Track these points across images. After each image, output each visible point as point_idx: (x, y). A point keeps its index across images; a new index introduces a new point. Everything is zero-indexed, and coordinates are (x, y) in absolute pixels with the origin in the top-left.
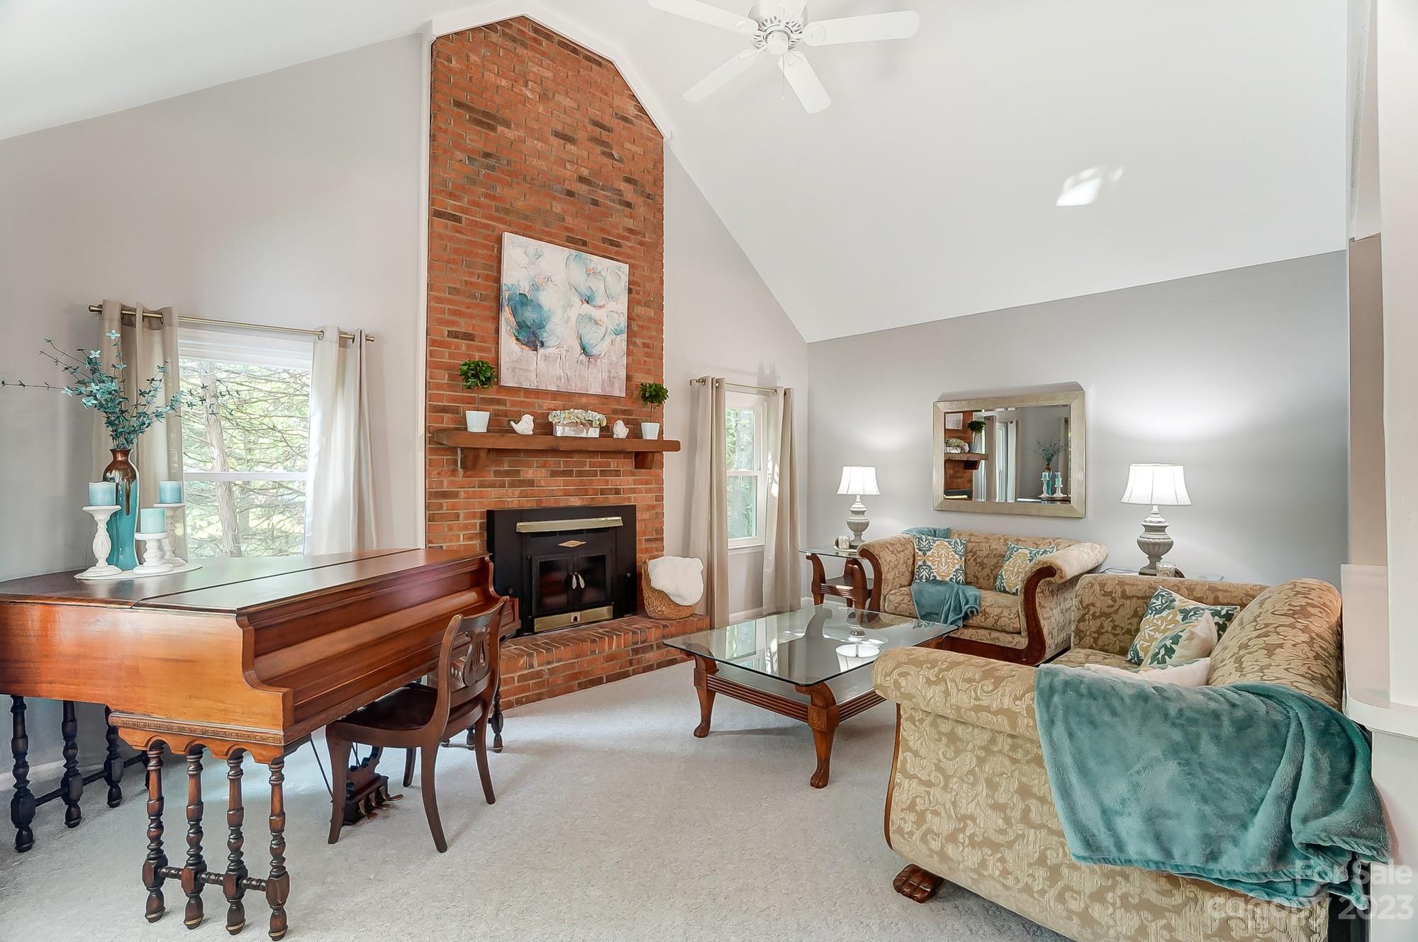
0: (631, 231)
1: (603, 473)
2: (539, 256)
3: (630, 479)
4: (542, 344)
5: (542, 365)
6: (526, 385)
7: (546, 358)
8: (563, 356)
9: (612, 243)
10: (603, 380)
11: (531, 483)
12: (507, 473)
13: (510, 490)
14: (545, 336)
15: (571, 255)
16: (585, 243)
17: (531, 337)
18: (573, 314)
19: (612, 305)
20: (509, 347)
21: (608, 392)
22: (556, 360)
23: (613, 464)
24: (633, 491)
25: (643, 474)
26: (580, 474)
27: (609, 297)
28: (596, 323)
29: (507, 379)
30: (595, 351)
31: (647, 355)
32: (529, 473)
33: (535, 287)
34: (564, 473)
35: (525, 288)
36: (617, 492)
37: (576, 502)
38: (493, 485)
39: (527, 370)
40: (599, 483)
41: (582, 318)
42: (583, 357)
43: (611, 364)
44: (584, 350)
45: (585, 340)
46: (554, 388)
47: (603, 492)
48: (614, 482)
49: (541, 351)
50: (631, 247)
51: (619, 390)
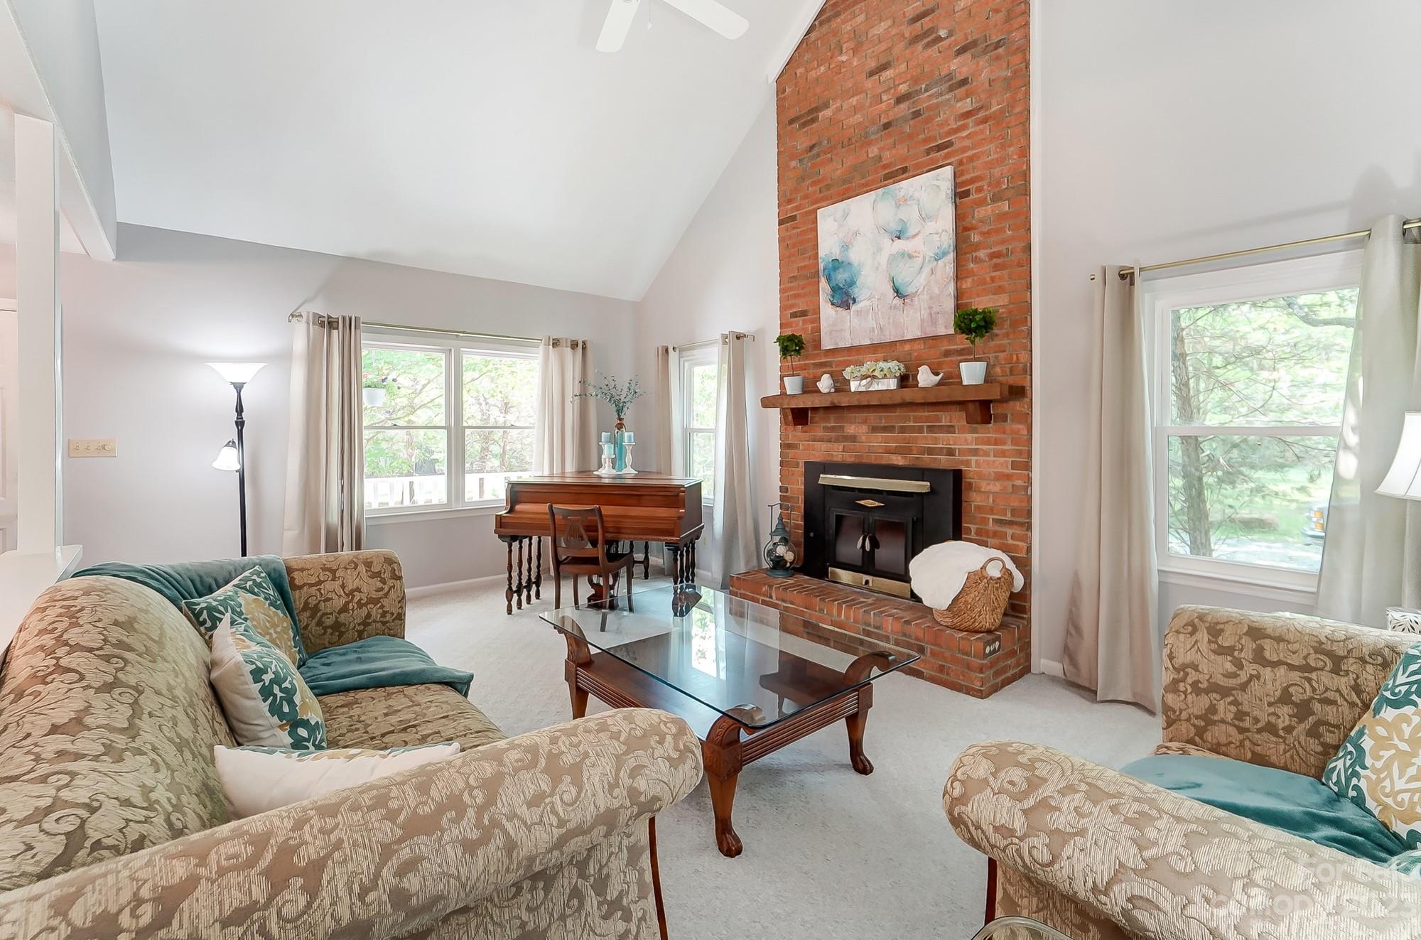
0: (968, 114)
1: (931, 429)
2: (846, 215)
3: (969, 436)
4: (854, 301)
5: (855, 322)
6: (842, 345)
7: (858, 313)
8: (875, 308)
9: (939, 148)
10: (922, 321)
11: (853, 439)
12: (833, 429)
13: (836, 444)
14: (856, 292)
15: (878, 196)
16: (904, 170)
17: (844, 298)
18: (883, 259)
19: (931, 227)
20: (828, 313)
21: (931, 332)
22: (868, 312)
23: (945, 418)
24: (975, 452)
25: (990, 431)
26: (903, 430)
27: (924, 218)
28: (910, 257)
29: (827, 344)
30: (910, 290)
31: (996, 267)
32: (851, 429)
33: (845, 247)
34: (886, 429)
35: (836, 254)
36: (951, 452)
37: (898, 460)
38: (821, 440)
39: (842, 330)
40: (925, 440)
41: (893, 259)
42: (898, 301)
43: (931, 298)
44: (897, 292)
45: (898, 282)
46: (868, 342)
47: (930, 451)
48: (943, 440)
49: (854, 308)
50: (968, 137)
51: (945, 326)
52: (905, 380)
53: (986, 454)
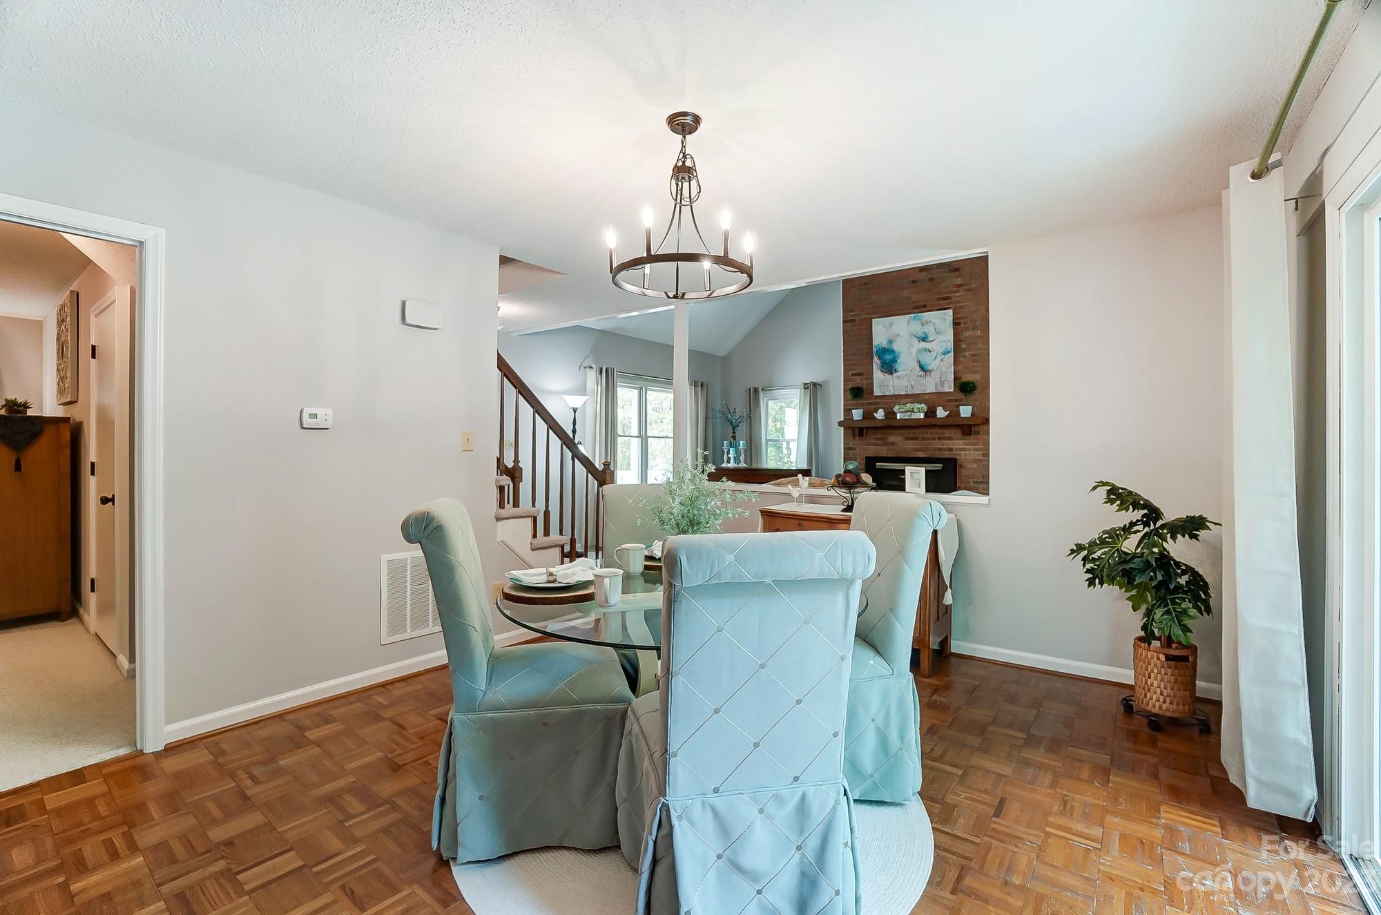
0: (959, 286)
1: (940, 438)
2: (891, 325)
3: (961, 442)
4: (896, 371)
5: (896, 381)
6: (887, 394)
7: (898, 377)
8: (909, 375)
9: (944, 299)
10: (936, 384)
11: (893, 444)
12: (880, 439)
13: (882, 447)
14: (897, 366)
15: (911, 317)
16: (925, 306)
17: (889, 368)
18: (914, 351)
19: (941, 338)
20: (878, 375)
21: (940, 390)
22: (904, 377)
23: (947, 433)
24: (963, 449)
25: (972, 439)
26: (923, 439)
27: (938, 333)
28: (930, 351)
29: (877, 392)
30: (929, 368)
31: (974, 361)
32: (892, 439)
33: (890, 342)
34: (913, 439)
35: (885, 344)
36: (951, 450)
37: (921, 455)
38: (873, 445)
39: (887, 386)
40: (937, 444)
41: (919, 351)
42: (922, 373)
43: (941, 373)
44: (922, 368)
45: (923, 362)
46: (904, 393)
47: (940, 449)
48: (947, 444)
49: (895, 375)
50: (959, 296)
51: (949, 387)
52: (931, 413)
53: (969, 450)
